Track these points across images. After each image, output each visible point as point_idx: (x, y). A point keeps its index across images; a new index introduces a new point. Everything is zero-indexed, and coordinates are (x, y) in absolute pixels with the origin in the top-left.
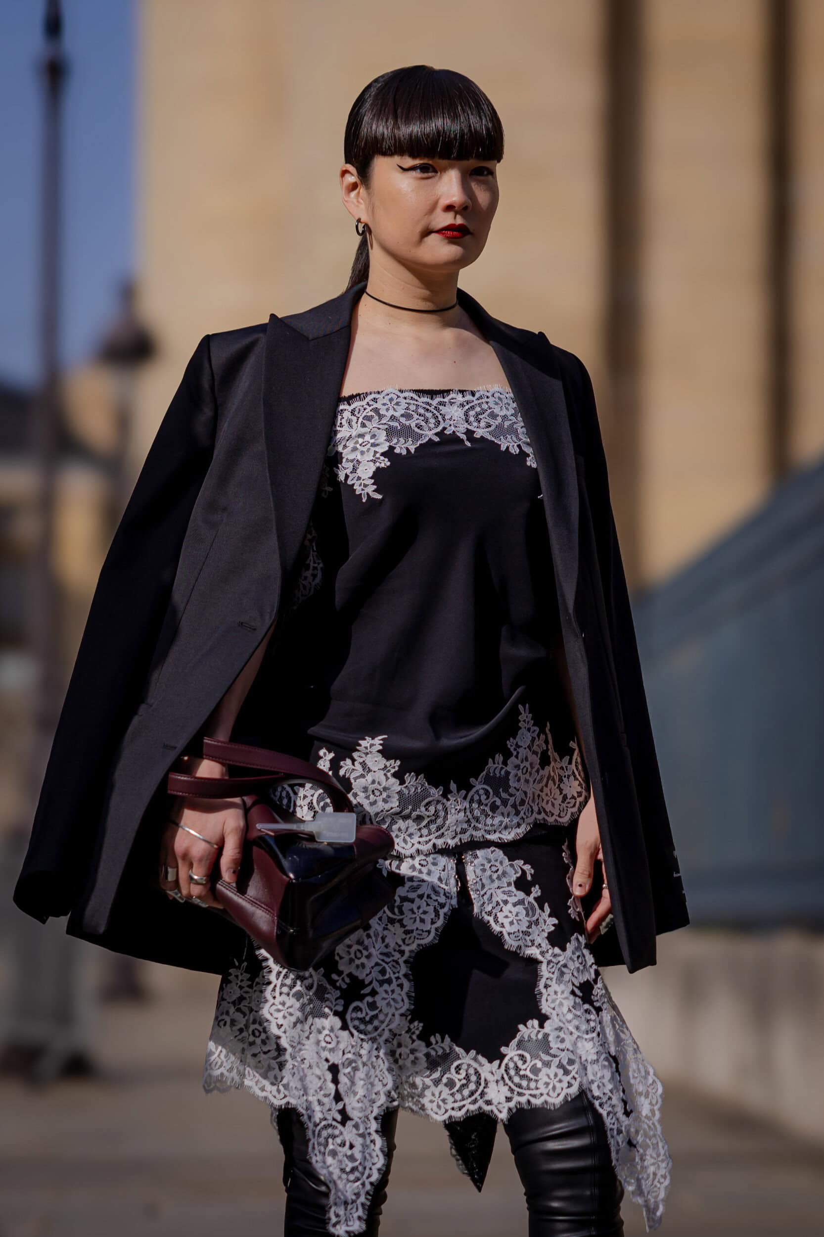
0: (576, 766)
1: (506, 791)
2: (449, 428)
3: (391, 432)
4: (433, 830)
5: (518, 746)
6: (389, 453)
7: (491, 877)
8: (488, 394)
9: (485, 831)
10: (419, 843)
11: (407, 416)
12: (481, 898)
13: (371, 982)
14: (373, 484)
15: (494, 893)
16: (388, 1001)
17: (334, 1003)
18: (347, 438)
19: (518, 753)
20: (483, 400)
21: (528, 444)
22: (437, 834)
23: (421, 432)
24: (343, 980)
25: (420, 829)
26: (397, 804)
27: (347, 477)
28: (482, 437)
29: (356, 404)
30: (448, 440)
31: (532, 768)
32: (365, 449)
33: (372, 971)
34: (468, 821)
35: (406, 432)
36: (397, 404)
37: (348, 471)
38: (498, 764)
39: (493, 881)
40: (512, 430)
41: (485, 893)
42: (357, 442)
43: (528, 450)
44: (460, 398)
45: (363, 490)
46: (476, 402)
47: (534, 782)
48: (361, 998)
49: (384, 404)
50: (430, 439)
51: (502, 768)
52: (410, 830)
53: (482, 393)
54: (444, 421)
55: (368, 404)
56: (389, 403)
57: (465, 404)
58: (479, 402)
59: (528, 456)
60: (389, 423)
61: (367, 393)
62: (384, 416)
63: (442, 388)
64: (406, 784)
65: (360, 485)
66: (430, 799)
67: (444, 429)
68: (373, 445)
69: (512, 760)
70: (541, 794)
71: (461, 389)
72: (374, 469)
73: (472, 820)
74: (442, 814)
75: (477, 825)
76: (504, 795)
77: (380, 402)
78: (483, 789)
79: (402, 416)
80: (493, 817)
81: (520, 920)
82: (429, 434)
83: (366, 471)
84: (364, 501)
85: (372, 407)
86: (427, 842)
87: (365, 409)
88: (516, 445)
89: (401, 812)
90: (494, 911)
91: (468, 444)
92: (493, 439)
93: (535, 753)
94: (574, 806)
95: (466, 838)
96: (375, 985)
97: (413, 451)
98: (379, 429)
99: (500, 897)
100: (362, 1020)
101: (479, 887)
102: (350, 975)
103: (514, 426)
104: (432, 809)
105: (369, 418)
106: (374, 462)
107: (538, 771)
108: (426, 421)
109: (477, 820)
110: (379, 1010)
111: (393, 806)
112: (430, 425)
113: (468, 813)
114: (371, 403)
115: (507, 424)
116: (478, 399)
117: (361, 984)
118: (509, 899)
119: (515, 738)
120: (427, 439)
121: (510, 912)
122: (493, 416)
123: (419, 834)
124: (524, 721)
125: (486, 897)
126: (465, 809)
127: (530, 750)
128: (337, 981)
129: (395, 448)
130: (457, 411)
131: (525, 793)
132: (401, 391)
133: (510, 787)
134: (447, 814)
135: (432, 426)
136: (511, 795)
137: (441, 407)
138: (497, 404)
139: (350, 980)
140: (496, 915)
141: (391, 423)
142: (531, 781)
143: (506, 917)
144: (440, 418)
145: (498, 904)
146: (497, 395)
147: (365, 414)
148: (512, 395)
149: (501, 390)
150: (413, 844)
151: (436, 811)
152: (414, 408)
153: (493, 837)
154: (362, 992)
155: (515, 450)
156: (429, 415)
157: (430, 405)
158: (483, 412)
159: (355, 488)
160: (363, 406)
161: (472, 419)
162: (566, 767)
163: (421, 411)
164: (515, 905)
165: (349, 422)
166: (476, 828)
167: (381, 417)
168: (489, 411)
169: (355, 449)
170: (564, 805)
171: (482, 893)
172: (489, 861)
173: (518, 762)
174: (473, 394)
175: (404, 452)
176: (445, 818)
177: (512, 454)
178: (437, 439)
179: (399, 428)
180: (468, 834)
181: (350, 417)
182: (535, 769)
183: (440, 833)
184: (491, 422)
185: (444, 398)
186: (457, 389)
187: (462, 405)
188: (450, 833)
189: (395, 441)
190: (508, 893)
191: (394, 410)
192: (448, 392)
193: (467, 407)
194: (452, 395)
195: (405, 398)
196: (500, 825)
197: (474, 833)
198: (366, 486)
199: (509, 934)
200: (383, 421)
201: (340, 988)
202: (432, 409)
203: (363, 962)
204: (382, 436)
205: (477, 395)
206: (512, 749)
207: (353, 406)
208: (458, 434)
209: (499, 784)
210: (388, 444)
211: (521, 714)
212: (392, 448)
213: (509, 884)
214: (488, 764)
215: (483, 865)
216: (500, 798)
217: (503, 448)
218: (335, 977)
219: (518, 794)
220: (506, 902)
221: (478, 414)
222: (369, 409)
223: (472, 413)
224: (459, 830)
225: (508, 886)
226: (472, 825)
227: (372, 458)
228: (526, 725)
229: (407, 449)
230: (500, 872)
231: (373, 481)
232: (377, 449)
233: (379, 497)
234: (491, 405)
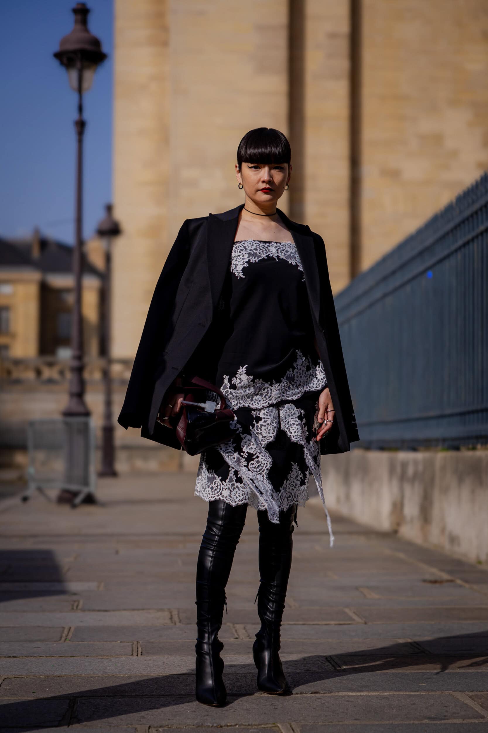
0: (322, 368)
1: (293, 381)
2: (271, 255)
3: (249, 255)
4: (267, 398)
5: (297, 365)
6: (248, 262)
7: (289, 415)
8: (286, 244)
9: (287, 396)
10: (263, 403)
11: (256, 249)
12: (284, 423)
13: (256, 454)
14: (242, 272)
15: (290, 421)
16: (264, 459)
17: (243, 463)
18: (234, 257)
19: (297, 367)
20: (284, 246)
21: (299, 262)
22: (269, 399)
23: (261, 255)
24: (245, 454)
25: (263, 398)
26: (253, 390)
27: (233, 270)
28: (282, 258)
29: (238, 245)
30: (270, 259)
31: (303, 372)
32: (240, 260)
33: (256, 449)
34: (280, 394)
35: (255, 255)
36: (252, 245)
37: (233, 268)
38: (291, 372)
39: (289, 416)
40: (294, 257)
41: (286, 421)
42: (237, 258)
43: (299, 264)
44: (275, 245)
45: (238, 274)
46: (281, 246)
47: (304, 377)
48: (253, 460)
49: (248, 245)
50: (264, 258)
51: (292, 373)
52: (260, 399)
53: (283, 244)
54: (269, 252)
55: (242, 245)
56: (249, 245)
57: (277, 247)
58: (282, 246)
59: (299, 266)
60: (249, 252)
61: (242, 241)
62: (247, 249)
63: (269, 241)
64: (256, 383)
65: (237, 273)
66: (265, 387)
67: (269, 254)
68: (243, 259)
69: (296, 370)
70: (307, 381)
71: (276, 241)
72: (242, 267)
73: (282, 393)
74: (270, 392)
75: (283, 395)
76: (293, 383)
77: (246, 244)
78: (286, 382)
79: (254, 249)
80: (289, 391)
81: (298, 431)
82: (263, 256)
83: (240, 268)
84: (238, 278)
85: (243, 246)
86: (266, 403)
87: (241, 247)
88: (295, 262)
89: (255, 393)
90: (289, 427)
91: (277, 260)
92: (286, 259)
93: (304, 367)
94: (323, 382)
95: (280, 400)
96: (258, 454)
97: (257, 261)
98: (245, 253)
99: (292, 422)
100: (255, 468)
101: (284, 418)
102: (247, 452)
103: (295, 256)
104: (266, 390)
105: (242, 250)
106: (243, 265)
107: (305, 373)
108: (263, 251)
109: (284, 393)
110: (261, 463)
111: (252, 391)
112: (264, 253)
113: (280, 391)
114: (243, 244)
115: (292, 255)
116: (282, 245)
117: (252, 455)
118: (295, 423)
119: (296, 362)
120: (262, 258)
121: (295, 428)
122: (287, 252)
123: (263, 400)
124: (299, 356)
125: (286, 422)
126: (279, 389)
127: (302, 366)
128: (243, 455)
129: (251, 260)
130: (274, 249)
131: (301, 381)
132: (254, 241)
133: (295, 380)
134: (272, 391)
135: (265, 253)
136: (295, 383)
137: (268, 247)
138: (289, 248)
139: (248, 454)
140: (290, 429)
141: (250, 252)
142: (303, 377)
143: (293, 430)
144: (268, 251)
145: (291, 424)
146: (289, 245)
147: (240, 248)
148: (295, 245)
149: (290, 243)
150: (261, 404)
151: (267, 391)
152: (258, 247)
153: (289, 398)
154: (253, 458)
155: (294, 264)
156: (264, 249)
157: (264, 246)
158: (284, 250)
159: (235, 274)
160: (240, 246)
161: (279, 252)
162: (318, 369)
163: (261, 248)
164: (297, 425)
165: (235, 251)
166: (283, 396)
167: (246, 249)
168: (286, 250)
169: (236, 260)
170: (319, 383)
171: (285, 421)
172: (289, 409)
173: (297, 371)
174: (280, 244)
175: (254, 262)
176: (271, 393)
177: (293, 265)
178: (266, 258)
179: (253, 253)
180: (280, 398)
181: (235, 249)
182: (304, 372)
183: (270, 398)
184: (286, 253)
185: (269, 244)
186: (274, 241)
187: (276, 247)
188: (274, 398)
189: (251, 258)
190: (295, 421)
191: (251, 247)
192: (271, 242)
193: (278, 248)
194: (273, 243)
195: (255, 243)
196: (292, 394)
197: (283, 398)
198: (239, 273)
199: (293, 436)
200: (247, 251)
201: (244, 458)
202: (265, 247)
203: (251, 447)
204: (246, 256)
205: (282, 244)
206: (295, 366)
207: (236, 246)
208: (274, 257)
209: (291, 380)
210: (248, 259)
211: (298, 353)
212: (249, 260)
213: (296, 417)
214: (287, 373)
215: (286, 410)
216: (291, 384)
217: (290, 263)
218: (242, 454)
219: (297, 382)
220: (294, 424)
221: (281, 251)
222: (242, 246)
223: (279, 250)
224: (277, 397)
225: (295, 418)
226: (282, 395)
227: (242, 263)
228: (300, 357)
229: (255, 261)
230: (292, 413)
231: (242, 271)
232: (244, 260)
233: (244, 277)
234: (287, 248)
